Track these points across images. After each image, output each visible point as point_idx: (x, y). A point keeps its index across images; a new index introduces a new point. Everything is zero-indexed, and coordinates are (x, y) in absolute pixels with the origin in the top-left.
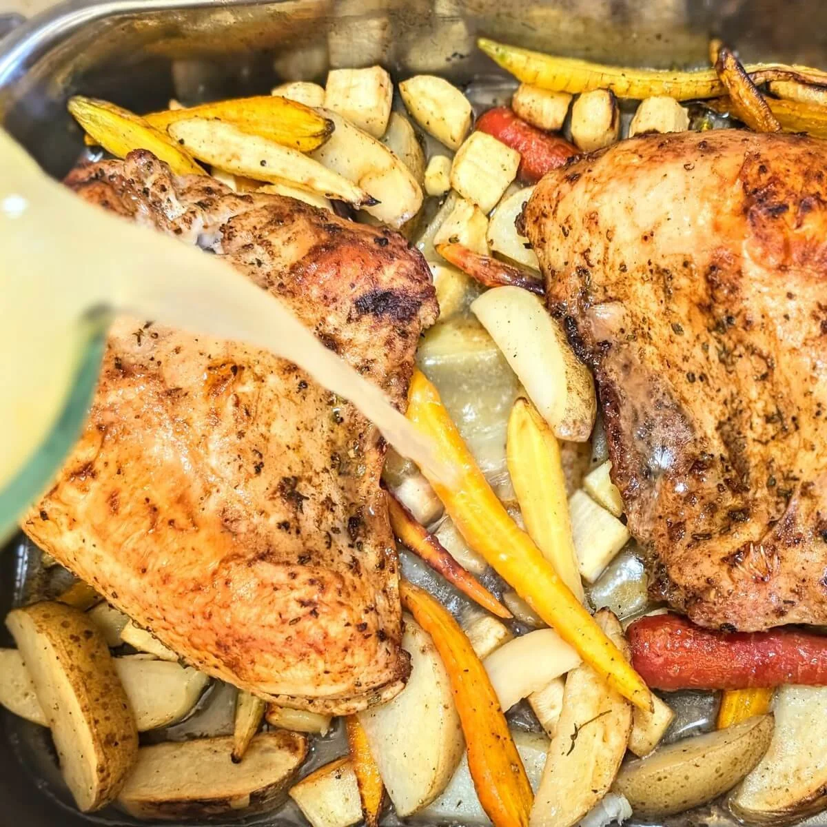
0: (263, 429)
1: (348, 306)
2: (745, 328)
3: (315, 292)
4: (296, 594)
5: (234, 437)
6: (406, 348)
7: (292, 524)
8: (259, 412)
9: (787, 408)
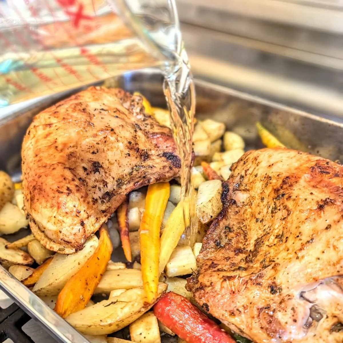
0: (106, 149)
1: (161, 152)
2: (287, 199)
3: (154, 142)
4: (69, 186)
5: (95, 143)
6: (168, 172)
7: (88, 171)
8: (109, 145)
9: (286, 233)
